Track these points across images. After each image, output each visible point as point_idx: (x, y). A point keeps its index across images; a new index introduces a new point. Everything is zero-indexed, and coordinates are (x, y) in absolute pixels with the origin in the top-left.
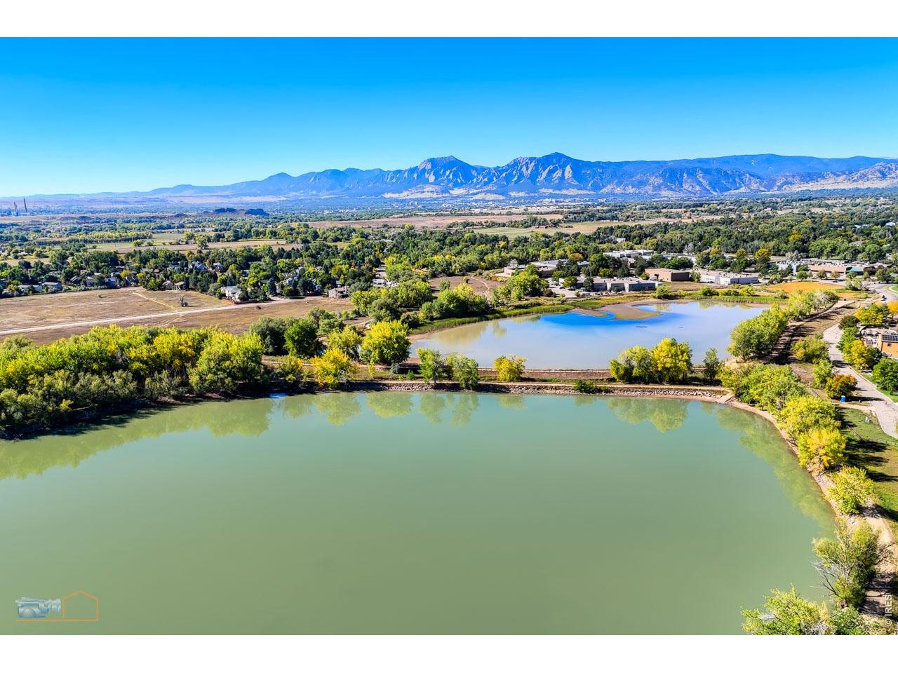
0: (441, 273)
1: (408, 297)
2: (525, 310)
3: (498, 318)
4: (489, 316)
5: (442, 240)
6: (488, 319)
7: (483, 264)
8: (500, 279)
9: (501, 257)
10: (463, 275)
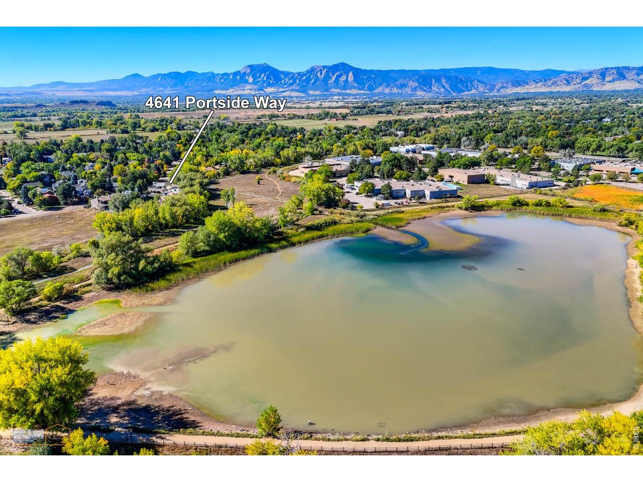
0: (234, 170)
1: (174, 216)
2: (319, 233)
3: (285, 247)
4: (273, 246)
5: (245, 133)
6: (271, 251)
7: (278, 160)
8: (293, 180)
9: (297, 152)
10: (257, 172)
